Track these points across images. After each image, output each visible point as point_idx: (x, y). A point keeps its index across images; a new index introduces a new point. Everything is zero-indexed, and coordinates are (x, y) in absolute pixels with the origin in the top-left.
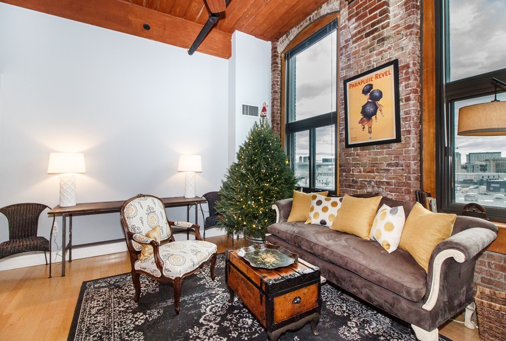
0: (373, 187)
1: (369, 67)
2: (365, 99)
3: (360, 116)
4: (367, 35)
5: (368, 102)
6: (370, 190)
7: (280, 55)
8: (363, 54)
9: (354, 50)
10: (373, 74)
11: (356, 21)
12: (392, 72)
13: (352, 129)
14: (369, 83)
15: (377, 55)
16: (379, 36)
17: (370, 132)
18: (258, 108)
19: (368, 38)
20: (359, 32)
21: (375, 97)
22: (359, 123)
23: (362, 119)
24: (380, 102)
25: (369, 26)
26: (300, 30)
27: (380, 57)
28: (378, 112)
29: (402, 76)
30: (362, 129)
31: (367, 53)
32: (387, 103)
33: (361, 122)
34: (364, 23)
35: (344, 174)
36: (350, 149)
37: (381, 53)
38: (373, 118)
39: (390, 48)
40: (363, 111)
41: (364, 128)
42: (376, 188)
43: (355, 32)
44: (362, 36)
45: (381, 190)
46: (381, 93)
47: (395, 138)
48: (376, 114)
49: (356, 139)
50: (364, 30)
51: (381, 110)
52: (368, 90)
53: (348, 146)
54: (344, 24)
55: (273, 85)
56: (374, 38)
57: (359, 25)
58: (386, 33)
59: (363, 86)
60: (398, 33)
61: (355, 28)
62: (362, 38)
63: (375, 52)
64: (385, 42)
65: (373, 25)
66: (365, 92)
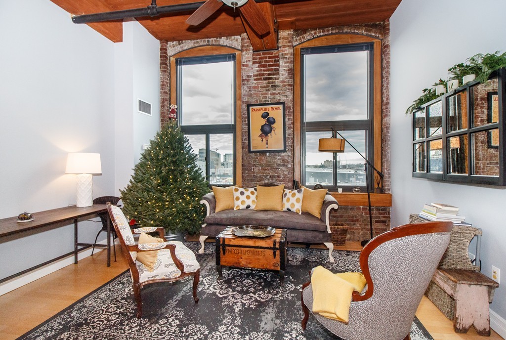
0: (269, 179)
1: (266, 101)
2: (263, 121)
3: (260, 133)
4: (265, 79)
5: (266, 124)
6: (266, 181)
7: (169, 58)
8: (261, 90)
9: (254, 85)
10: (270, 106)
11: (259, 67)
12: (282, 108)
13: (253, 140)
14: (266, 111)
15: (271, 94)
16: (272, 83)
17: (267, 144)
18: (150, 105)
19: (265, 81)
20: (260, 75)
21: (271, 122)
22: (259, 137)
23: (261, 134)
24: (273, 126)
25: (267, 74)
26: (196, 45)
27: (273, 97)
28: (273, 131)
29: (287, 113)
30: (261, 141)
31: (264, 91)
32: (278, 127)
33: (261, 136)
34: (264, 71)
35: (247, 171)
36: (251, 154)
37: (273, 94)
38: (269, 135)
39: (279, 93)
40: (262, 129)
41: (263, 140)
42: (271, 180)
43: (256, 73)
44: (261, 78)
45: (274, 181)
46: (274, 119)
47: (282, 148)
48: (271, 133)
49: (256, 147)
50: (263, 75)
51: (274, 131)
52: (265, 116)
53: (250, 152)
54: (246, 63)
55: (163, 85)
56: (269, 83)
57: (261, 70)
58: (277, 83)
59: (262, 112)
60: (284, 86)
61: (257, 71)
62: (261, 79)
63: (270, 92)
64: (277, 89)
65: (270, 74)
66: (263, 117)
